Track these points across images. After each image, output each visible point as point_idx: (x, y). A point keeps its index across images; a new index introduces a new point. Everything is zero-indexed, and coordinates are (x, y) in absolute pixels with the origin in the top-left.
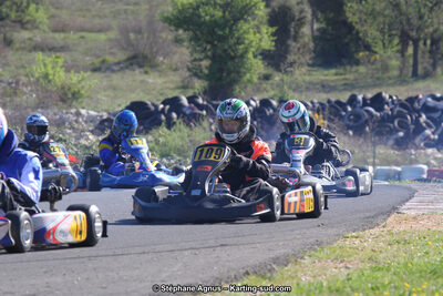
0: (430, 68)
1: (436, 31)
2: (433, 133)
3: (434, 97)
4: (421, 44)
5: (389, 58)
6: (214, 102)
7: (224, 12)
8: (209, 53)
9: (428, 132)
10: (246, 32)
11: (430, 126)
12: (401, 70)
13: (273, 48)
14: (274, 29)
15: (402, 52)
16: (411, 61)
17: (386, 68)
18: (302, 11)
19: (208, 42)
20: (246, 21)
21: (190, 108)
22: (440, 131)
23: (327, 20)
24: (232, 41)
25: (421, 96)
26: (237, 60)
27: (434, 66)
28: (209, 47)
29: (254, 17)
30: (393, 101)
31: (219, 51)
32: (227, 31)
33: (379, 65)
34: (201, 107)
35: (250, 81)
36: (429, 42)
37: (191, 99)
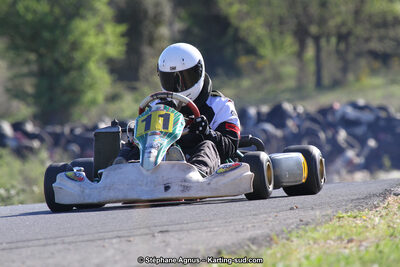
0: (338, 75)
1: (343, 24)
2: (358, 155)
3: (355, 106)
4: (323, 42)
5: (282, 63)
6: (50, 129)
7: (52, 6)
8: (34, 68)
9: (350, 154)
10: (85, 34)
11: (352, 146)
12: (300, 79)
13: (122, 57)
14: (122, 28)
15: (300, 54)
16: (312, 68)
17: (278, 78)
18: (157, 5)
19: (32, 50)
20: (83, 17)
21: (16, 139)
22: (366, 152)
23: (194, 17)
24: (65, 48)
25: (337, 106)
26: (74, 74)
27: (345, 70)
28: (32, 57)
29: (94, 11)
30: (299, 115)
31: (48, 63)
32: (58, 32)
33: (268, 74)
34: (31, 136)
35: (93, 102)
36: (334, 40)
37: (18, 127)
